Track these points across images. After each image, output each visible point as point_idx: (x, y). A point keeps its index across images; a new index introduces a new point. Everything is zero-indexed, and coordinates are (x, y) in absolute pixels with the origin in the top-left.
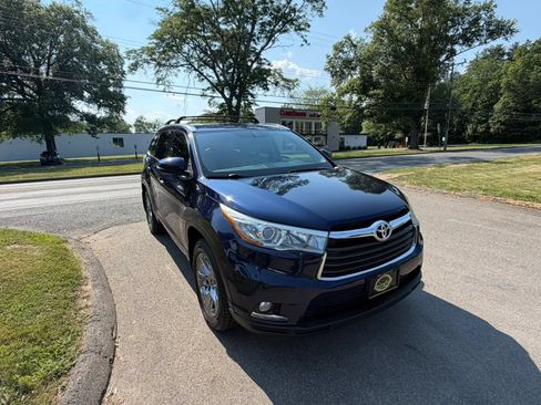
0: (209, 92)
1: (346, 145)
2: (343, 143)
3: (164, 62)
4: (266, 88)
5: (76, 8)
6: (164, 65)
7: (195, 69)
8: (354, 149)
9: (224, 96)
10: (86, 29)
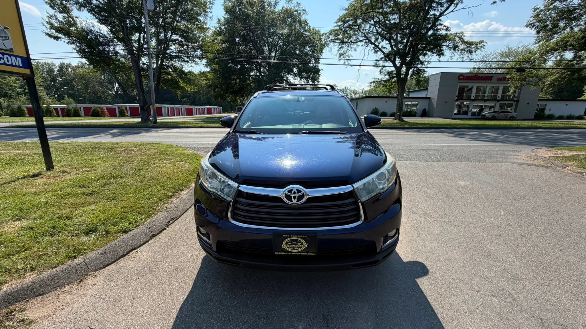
0: (381, 63)
1: (547, 112)
2: (543, 110)
3: (345, 40)
4: (440, 53)
5: (296, 8)
6: (346, 42)
7: (372, 43)
8: (561, 118)
9: (395, 65)
10: (300, 22)
